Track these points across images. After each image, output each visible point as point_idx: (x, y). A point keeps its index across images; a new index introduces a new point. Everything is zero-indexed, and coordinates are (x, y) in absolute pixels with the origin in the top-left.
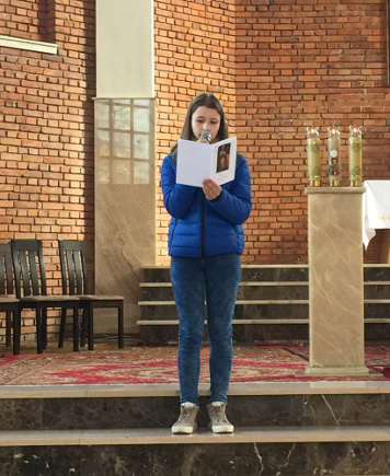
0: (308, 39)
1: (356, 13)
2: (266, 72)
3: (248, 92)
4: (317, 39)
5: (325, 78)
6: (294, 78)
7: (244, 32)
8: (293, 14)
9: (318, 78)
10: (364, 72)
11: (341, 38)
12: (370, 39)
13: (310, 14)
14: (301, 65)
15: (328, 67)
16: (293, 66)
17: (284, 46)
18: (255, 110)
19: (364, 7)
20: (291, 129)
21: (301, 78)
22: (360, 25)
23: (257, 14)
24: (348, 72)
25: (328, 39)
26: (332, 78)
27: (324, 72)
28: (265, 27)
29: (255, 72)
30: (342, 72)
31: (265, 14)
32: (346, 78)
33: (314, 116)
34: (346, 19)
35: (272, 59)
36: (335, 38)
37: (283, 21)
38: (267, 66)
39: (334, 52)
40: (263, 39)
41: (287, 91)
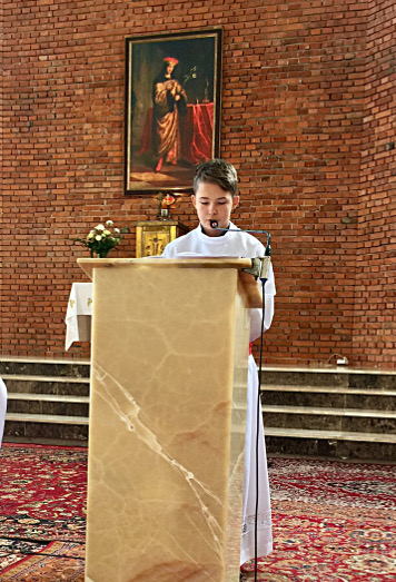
0: (59, 156)
1: (99, 130)
2: (26, 187)
3: (12, 204)
4: (67, 156)
5: (73, 191)
6: (48, 192)
7: (9, 152)
8: (48, 134)
9: (67, 191)
10: (105, 185)
11: (87, 154)
12: (110, 154)
13: (62, 133)
14: (54, 180)
15: (76, 181)
16: (47, 181)
17: (41, 163)
18: (17, 221)
19: (106, 125)
20: (45, 237)
21: (54, 191)
22: (102, 142)
23: (20, 135)
24: (92, 185)
25: (76, 155)
26: (78, 191)
27: (72, 185)
28: (26, 146)
29: (17, 187)
30: (86, 185)
31: (26, 135)
32: (90, 190)
33: (63, 225)
34: (90, 137)
35: (31, 175)
36: (81, 155)
37: (40, 140)
38: (27, 181)
39: (80, 167)
40: (24, 157)
41: (42, 204)
